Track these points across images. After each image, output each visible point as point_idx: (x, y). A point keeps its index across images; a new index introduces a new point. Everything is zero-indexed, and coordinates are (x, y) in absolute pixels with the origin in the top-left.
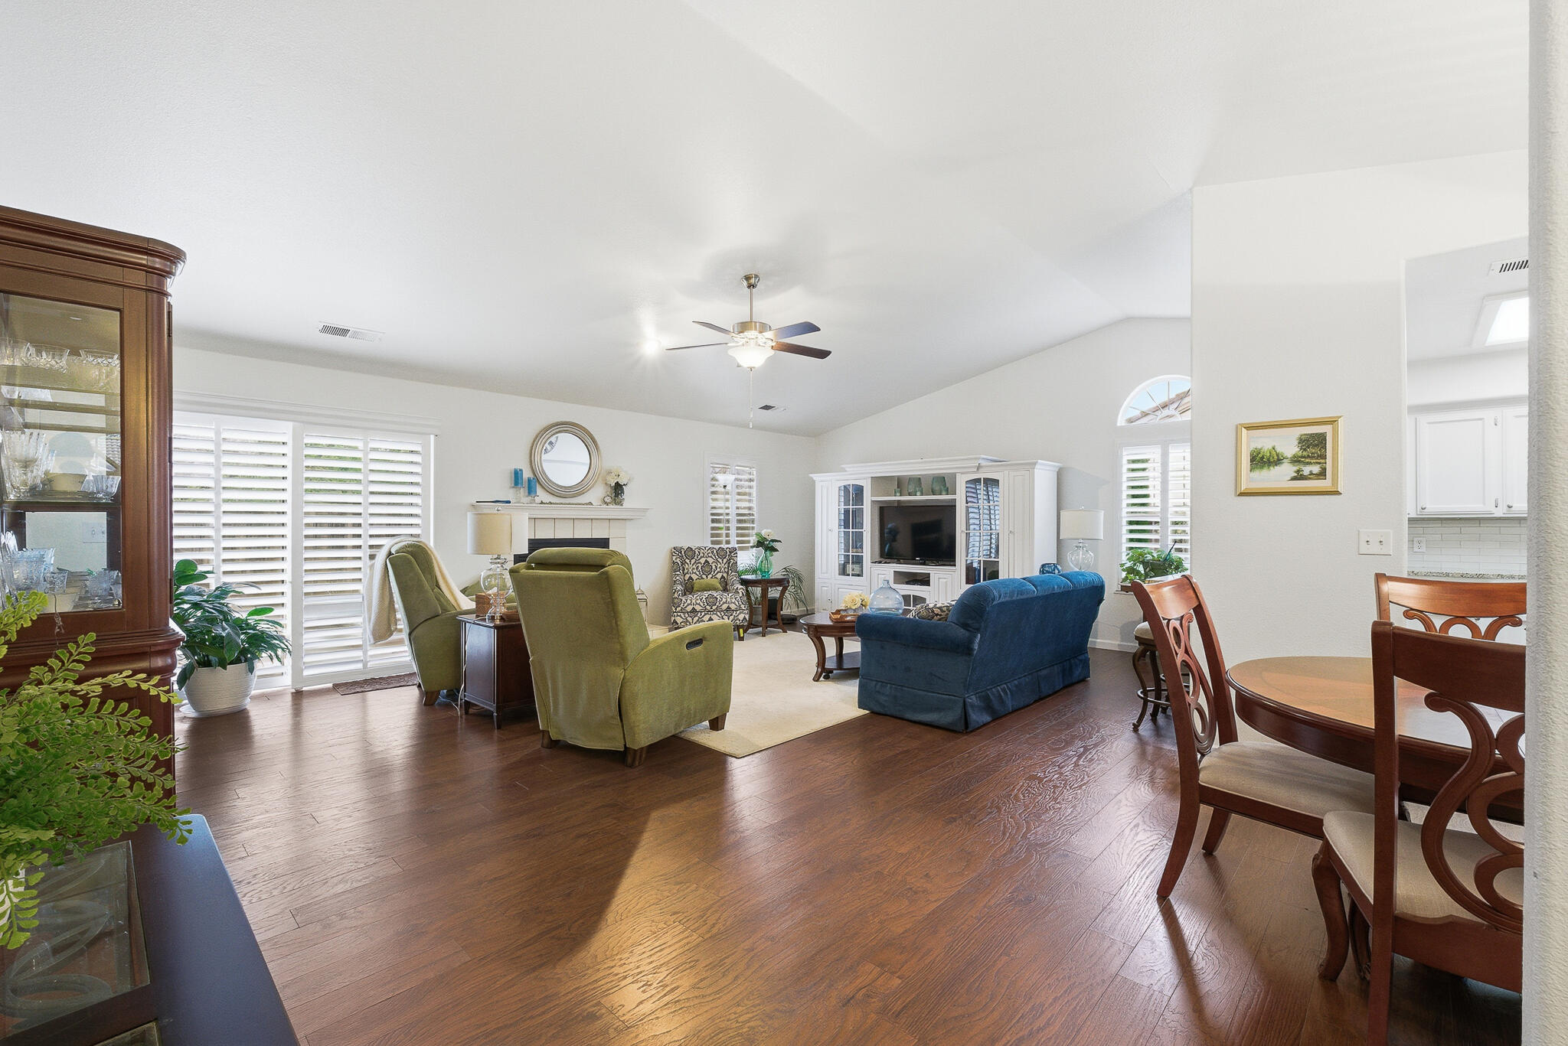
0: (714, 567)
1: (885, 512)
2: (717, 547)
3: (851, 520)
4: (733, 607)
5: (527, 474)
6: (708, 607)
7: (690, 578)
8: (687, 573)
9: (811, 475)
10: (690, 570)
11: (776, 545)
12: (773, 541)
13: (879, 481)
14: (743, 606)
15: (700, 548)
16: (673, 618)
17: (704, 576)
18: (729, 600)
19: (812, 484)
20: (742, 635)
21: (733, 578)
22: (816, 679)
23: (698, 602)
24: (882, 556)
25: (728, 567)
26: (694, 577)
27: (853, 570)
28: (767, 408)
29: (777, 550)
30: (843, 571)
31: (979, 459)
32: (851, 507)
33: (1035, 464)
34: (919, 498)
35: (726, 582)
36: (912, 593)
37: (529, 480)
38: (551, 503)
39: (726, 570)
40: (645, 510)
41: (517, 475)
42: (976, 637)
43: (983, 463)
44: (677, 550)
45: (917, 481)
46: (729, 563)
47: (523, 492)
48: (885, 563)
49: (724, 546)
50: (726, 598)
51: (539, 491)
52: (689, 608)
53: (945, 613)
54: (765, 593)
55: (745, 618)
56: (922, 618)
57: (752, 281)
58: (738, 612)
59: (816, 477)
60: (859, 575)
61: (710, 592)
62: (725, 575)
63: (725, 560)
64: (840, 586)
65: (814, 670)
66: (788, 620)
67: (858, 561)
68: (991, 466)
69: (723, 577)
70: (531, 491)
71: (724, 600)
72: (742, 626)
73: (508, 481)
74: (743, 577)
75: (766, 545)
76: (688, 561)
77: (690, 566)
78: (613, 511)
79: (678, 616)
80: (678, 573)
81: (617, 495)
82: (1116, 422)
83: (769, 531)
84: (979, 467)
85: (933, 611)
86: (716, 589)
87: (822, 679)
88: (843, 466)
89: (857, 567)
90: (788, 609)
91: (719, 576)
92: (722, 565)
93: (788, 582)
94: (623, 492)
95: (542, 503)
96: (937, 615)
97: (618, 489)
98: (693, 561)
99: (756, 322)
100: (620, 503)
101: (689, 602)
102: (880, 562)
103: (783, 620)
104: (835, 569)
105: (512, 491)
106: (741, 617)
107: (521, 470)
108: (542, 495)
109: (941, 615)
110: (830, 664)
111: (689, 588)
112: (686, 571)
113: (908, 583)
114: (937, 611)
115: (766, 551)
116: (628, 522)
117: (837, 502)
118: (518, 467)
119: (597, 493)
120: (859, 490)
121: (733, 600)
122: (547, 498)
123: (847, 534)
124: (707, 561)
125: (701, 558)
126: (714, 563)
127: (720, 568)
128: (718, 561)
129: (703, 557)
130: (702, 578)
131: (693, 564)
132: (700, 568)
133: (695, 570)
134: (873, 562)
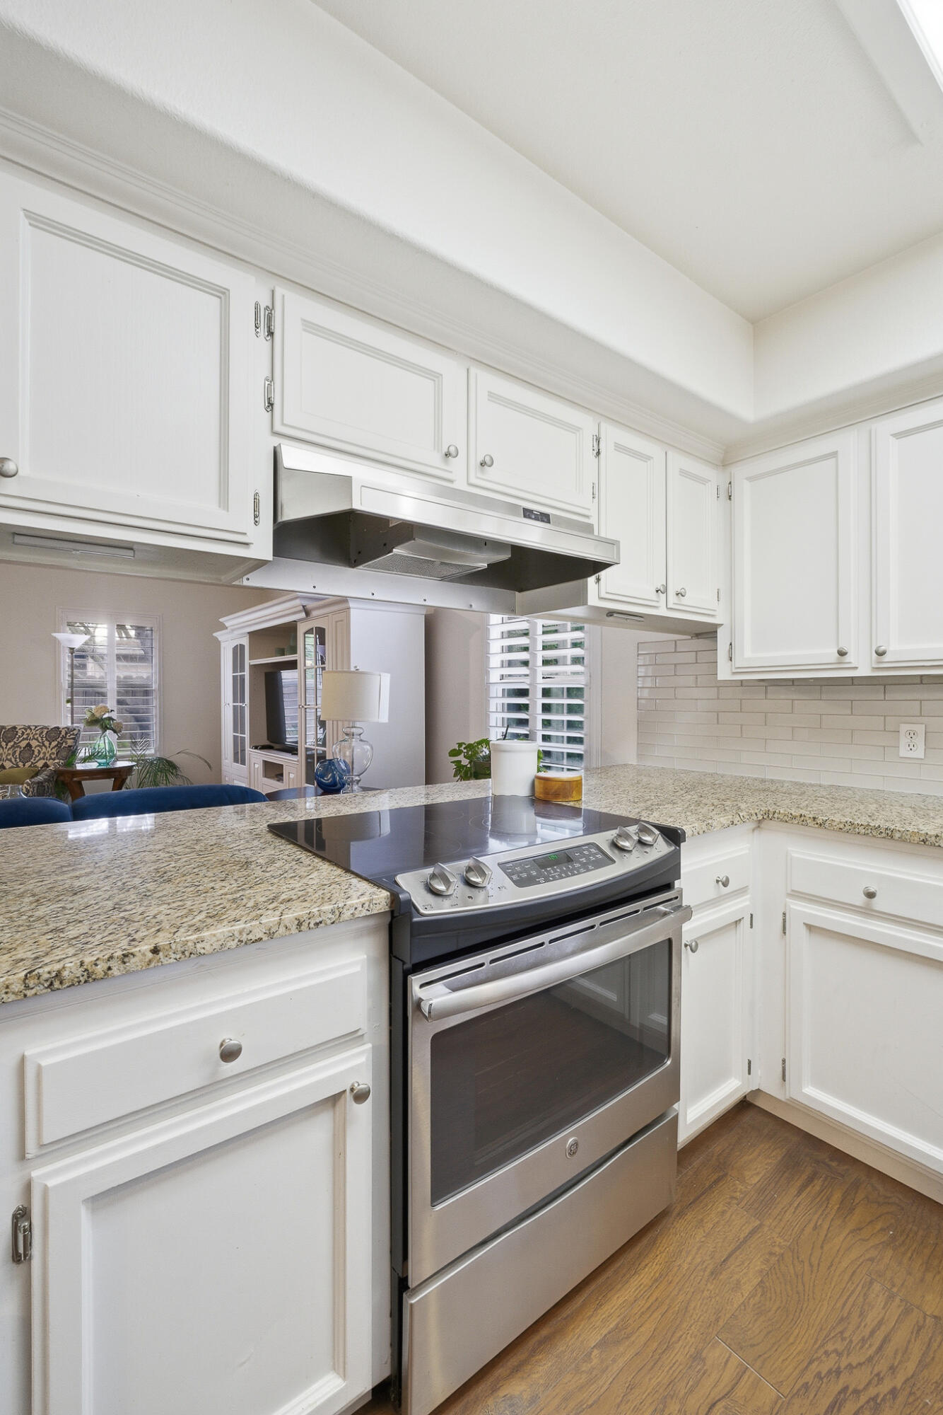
0: (36, 752)
3: (238, 690)
7: (2, 766)
15: (26, 727)
24: (268, 739)
26: (8, 765)
27: (240, 755)
30: (236, 758)
32: (239, 674)
46: (60, 747)
60: (243, 763)
62: (49, 763)
63: (55, 743)
64: (234, 776)
68: (317, 608)
69: (45, 765)
75: (101, 724)
84: (306, 611)
91: (40, 764)
92: (49, 751)
115: (104, 731)
123: (236, 710)
124: (29, 745)
125: (22, 740)
126: (38, 748)
127: (44, 753)
128: (44, 745)
129: (26, 739)
130: (18, 766)
131: (10, 748)
132: (17, 754)
133: (11, 756)
134: (256, 748)
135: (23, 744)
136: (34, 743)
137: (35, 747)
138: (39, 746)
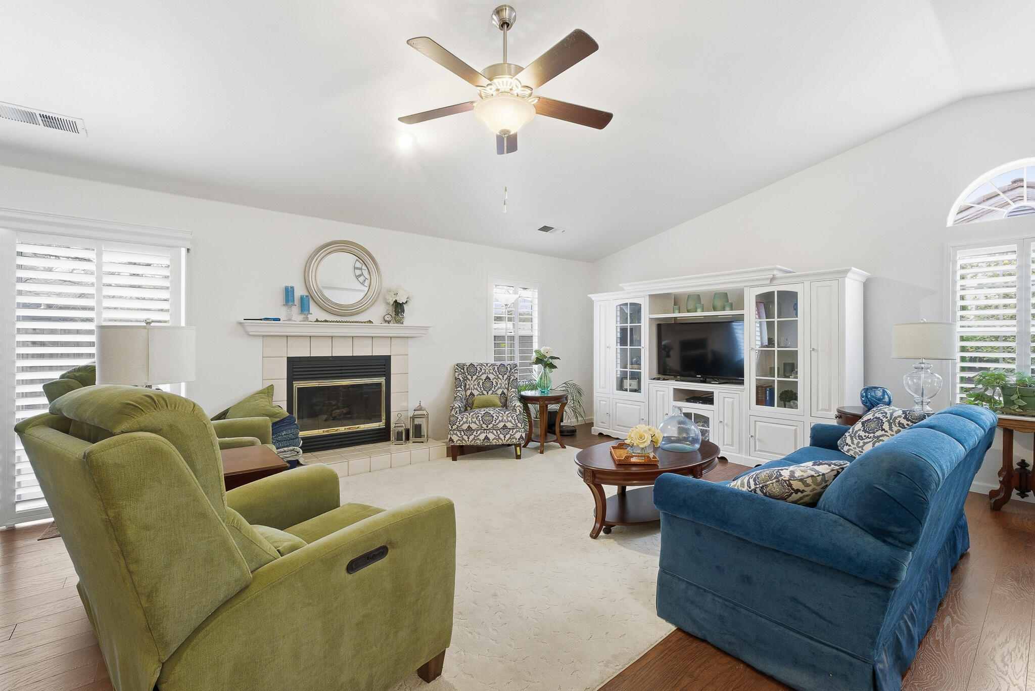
0: (494, 383)
1: (663, 329)
2: (498, 363)
3: (627, 337)
4: (509, 425)
5: (300, 292)
6: (484, 426)
7: (472, 394)
8: (469, 389)
9: (589, 296)
10: (472, 386)
11: (555, 362)
12: (552, 358)
13: (657, 299)
14: (519, 425)
15: (482, 365)
16: (449, 436)
17: (485, 392)
18: (505, 418)
19: (591, 304)
20: (519, 453)
21: (512, 394)
22: (595, 535)
23: (474, 420)
24: (659, 373)
25: (509, 383)
26: (476, 393)
27: (630, 385)
28: (545, 229)
29: (555, 367)
30: (621, 387)
31: (773, 269)
32: (629, 325)
33: (846, 272)
34: (699, 314)
35: (506, 398)
36: (693, 411)
37: (302, 298)
38: (326, 321)
39: (507, 386)
40: (426, 328)
41: (289, 293)
42: (905, 557)
43: (778, 274)
44: (460, 367)
45: (697, 298)
46: (510, 379)
47: (295, 310)
48: (664, 380)
49: (506, 363)
50: (502, 417)
51: (313, 307)
52: (465, 427)
53: (810, 488)
54: (543, 408)
55: (521, 436)
56: (770, 496)
57: (506, 14)
58: (514, 431)
59: (594, 297)
60: (635, 391)
61: (487, 410)
62: (505, 391)
63: (506, 376)
64: (617, 401)
65: (590, 522)
66: (568, 431)
67: (636, 376)
68: (786, 277)
69: (503, 393)
70: (304, 307)
71: (500, 418)
72: (519, 445)
73: (280, 298)
74: (523, 393)
75: (545, 362)
76: (469, 377)
77: (471, 383)
78: (393, 329)
79: (454, 434)
80: (459, 389)
81: (397, 313)
82: (946, 224)
83: (548, 348)
84: (773, 279)
85: (790, 485)
86: (494, 406)
87: (602, 533)
88: (621, 285)
89: (634, 384)
90: (569, 420)
91: (499, 392)
92: (503, 382)
93: (566, 399)
94: (403, 311)
95: (317, 321)
96: (797, 491)
97: (398, 308)
98: (475, 377)
99: (510, 64)
100: (400, 322)
101: (465, 420)
102: (658, 379)
103: (561, 432)
104: (614, 383)
105: (284, 309)
106: (518, 436)
107: (292, 288)
108: (316, 313)
109: (803, 492)
110: (611, 513)
111: (469, 405)
112: (468, 387)
113: (688, 400)
114: (796, 485)
115: (545, 367)
116: (410, 341)
117: (615, 321)
118: (290, 285)
119: (378, 312)
120: (636, 310)
121: (510, 419)
122: (323, 316)
123: (624, 352)
124: (488, 378)
125: (482, 374)
126: (495, 380)
127: (501, 384)
128: (499, 378)
129: (485, 373)
130: (483, 394)
131: (475, 380)
132: (481, 384)
133: (477, 386)
134: (651, 379)
135: (484, 377)
136: (491, 376)
137: (493, 380)
138: (495, 378)
